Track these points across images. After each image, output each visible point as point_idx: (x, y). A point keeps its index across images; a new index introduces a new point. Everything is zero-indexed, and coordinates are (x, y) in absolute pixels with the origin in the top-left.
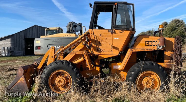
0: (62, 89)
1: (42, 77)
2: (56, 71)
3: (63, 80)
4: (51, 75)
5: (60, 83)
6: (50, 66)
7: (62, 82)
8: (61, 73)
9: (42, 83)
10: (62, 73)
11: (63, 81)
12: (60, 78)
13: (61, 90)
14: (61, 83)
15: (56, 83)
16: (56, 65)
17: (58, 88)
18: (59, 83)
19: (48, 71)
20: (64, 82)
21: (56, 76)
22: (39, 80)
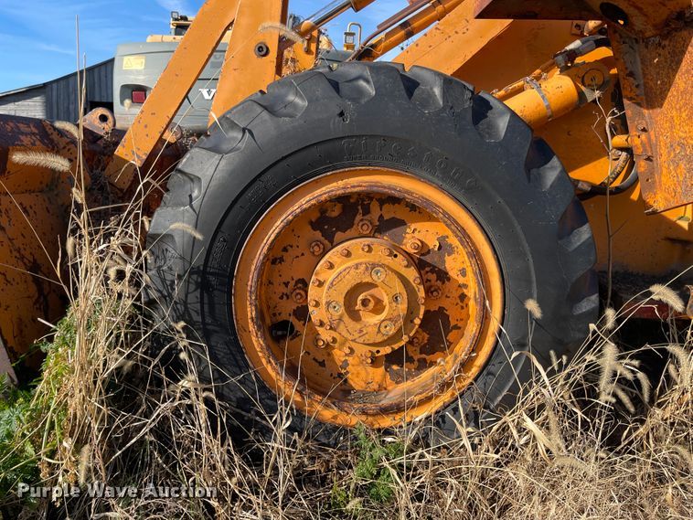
0: (362, 376)
1: (154, 237)
2: (328, 181)
3: (399, 288)
4: (272, 219)
5: (355, 316)
6: (265, 115)
7: (379, 307)
8: (367, 211)
9: (166, 298)
10: (376, 211)
11: (396, 298)
12: (370, 258)
13: (357, 382)
14: (371, 320)
15: (316, 314)
16: (334, 105)
17: (322, 364)
18: (346, 318)
19: (233, 174)
20: (402, 307)
21: (318, 234)
22: (129, 269)
